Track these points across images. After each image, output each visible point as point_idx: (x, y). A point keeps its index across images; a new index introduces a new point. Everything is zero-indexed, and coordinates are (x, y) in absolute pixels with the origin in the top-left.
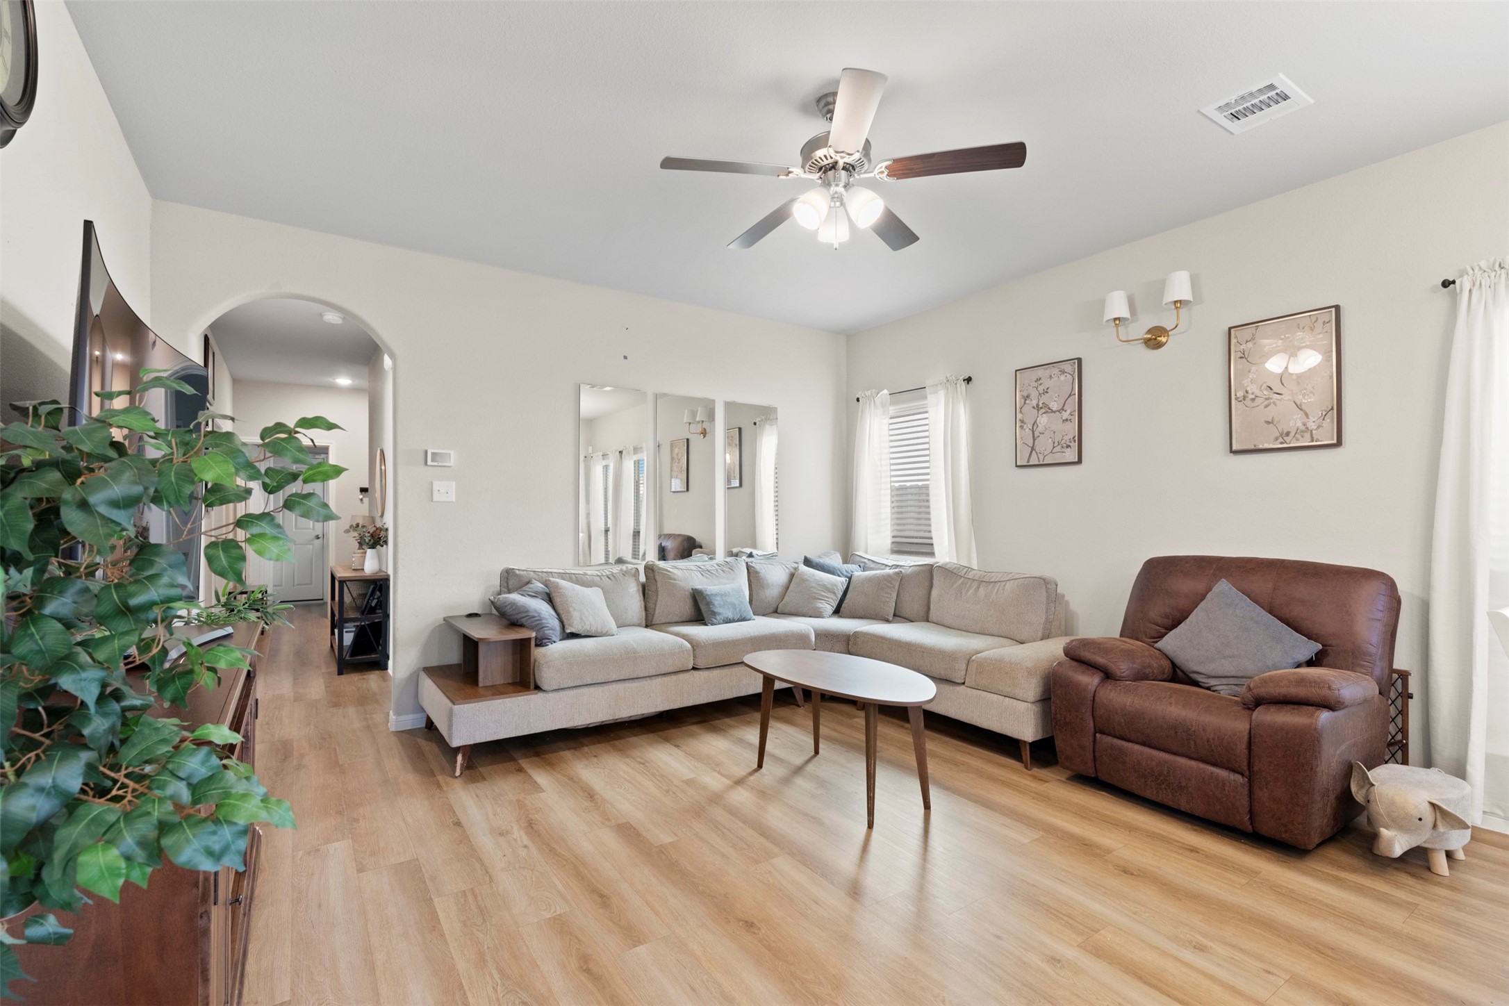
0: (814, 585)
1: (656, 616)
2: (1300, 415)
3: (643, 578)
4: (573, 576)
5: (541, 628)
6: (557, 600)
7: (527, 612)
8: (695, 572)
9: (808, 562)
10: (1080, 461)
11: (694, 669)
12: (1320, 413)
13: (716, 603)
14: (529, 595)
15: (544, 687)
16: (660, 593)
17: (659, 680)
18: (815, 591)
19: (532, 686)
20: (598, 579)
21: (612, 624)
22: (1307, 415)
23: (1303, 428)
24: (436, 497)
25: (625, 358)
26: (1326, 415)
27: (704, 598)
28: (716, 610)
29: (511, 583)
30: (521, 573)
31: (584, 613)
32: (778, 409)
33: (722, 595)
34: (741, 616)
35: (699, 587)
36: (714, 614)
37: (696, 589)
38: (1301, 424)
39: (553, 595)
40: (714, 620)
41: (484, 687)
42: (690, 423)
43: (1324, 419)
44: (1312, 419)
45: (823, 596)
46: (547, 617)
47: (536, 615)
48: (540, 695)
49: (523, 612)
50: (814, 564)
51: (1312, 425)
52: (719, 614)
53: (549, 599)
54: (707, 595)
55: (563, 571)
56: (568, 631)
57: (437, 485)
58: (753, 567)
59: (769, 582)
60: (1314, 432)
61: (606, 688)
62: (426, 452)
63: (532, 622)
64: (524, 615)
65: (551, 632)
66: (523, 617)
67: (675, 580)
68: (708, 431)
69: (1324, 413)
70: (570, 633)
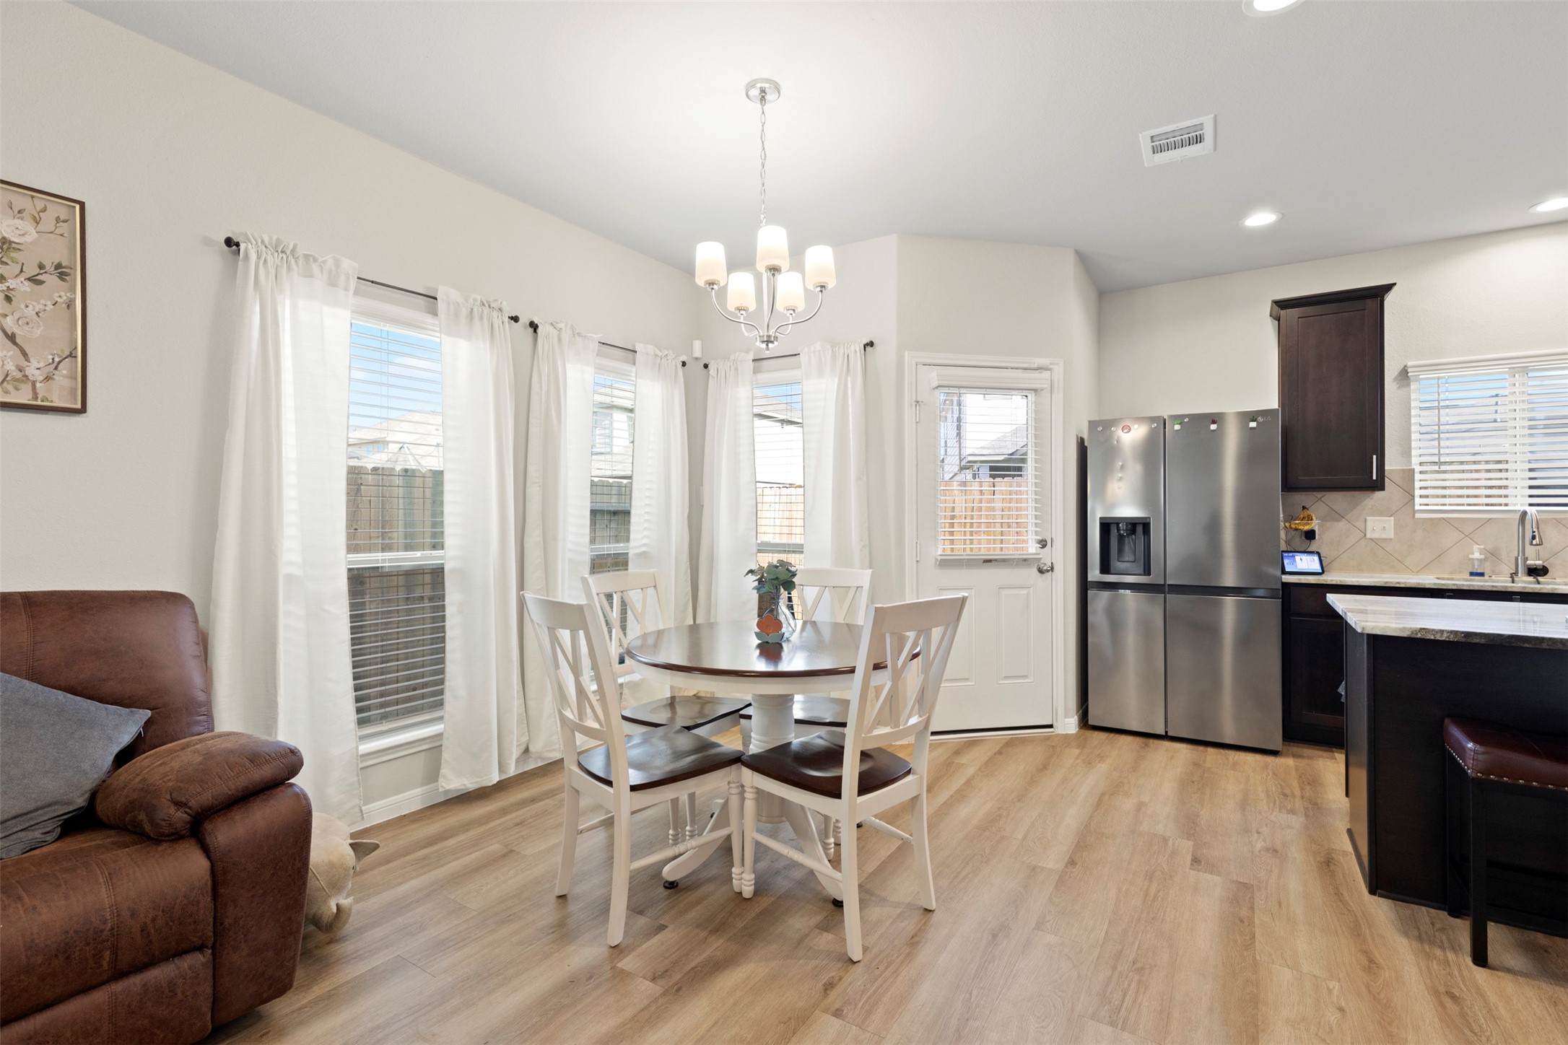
2: (11, 353)
12: (51, 357)
22: (25, 354)
23: (19, 375)
26: (60, 362)
38: (13, 368)
43: (56, 368)
44: (34, 363)
51: (32, 371)
60: (38, 385)
69: (57, 359)
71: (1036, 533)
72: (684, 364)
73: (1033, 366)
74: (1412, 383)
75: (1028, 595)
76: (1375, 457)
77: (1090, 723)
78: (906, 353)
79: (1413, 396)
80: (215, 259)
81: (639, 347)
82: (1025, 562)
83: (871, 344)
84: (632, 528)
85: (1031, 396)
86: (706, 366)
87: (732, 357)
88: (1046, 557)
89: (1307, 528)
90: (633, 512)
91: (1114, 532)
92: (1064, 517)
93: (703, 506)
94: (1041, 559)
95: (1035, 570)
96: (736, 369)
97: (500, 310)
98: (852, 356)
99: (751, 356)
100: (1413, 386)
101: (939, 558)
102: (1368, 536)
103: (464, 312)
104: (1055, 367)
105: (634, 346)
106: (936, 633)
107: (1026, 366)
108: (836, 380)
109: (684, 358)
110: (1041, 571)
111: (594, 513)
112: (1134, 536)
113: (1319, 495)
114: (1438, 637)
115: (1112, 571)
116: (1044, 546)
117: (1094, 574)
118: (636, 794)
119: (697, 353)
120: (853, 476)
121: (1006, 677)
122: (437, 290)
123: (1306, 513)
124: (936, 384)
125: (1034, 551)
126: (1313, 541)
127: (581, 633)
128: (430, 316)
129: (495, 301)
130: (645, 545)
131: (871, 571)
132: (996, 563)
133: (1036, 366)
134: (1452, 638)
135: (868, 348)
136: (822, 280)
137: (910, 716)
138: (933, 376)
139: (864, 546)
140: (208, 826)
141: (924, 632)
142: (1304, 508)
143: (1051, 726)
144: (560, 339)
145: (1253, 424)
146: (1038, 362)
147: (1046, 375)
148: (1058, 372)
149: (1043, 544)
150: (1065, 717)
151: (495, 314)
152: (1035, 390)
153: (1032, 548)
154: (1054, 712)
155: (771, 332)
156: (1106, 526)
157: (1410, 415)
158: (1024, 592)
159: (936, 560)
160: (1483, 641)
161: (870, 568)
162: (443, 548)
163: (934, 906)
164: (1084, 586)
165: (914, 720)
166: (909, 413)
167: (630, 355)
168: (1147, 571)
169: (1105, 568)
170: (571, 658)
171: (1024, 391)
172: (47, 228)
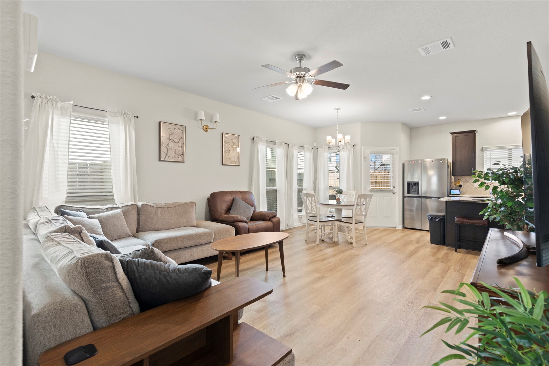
2: (234, 158)
10: (184, 162)
26: (238, 159)
71: (392, 185)
72: (313, 148)
73: (391, 149)
74: (484, 151)
75: (390, 198)
76: (472, 168)
77: (405, 227)
78: (363, 147)
79: (484, 154)
80: (250, 141)
81: (305, 146)
82: (389, 191)
83: (355, 145)
84: (304, 183)
85: (391, 155)
86: (317, 148)
87: (323, 147)
88: (394, 190)
89: (459, 184)
90: (304, 180)
91: (411, 185)
92: (399, 182)
93: (317, 179)
94: (393, 191)
95: (392, 193)
96: (324, 149)
97: (284, 142)
98: (351, 148)
99: (328, 147)
100: (484, 152)
101: (370, 190)
102: (474, 186)
103: (279, 144)
104: (397, 149)
105: (304, 146)
106: (368, 199)
107: (390, 149)
108: (347, 152)
109: (313, 147)
110: (393, 193)
111: (298, 180)
112: (415, 186)
113: (463, 177)
114: (450, 201)
115: (410, 193)
116: (394, 188)
117: (406, 194)
118: (320, 223)
119: (315, 145)
120: (351, 172)
121: (385, 216)
122: (276, 140)
123: (459, 181)
124: (369, 153)
125: (392, 189)
126: (461, 187)
127: (314, 198)
128: (274, 145)
129: (283, 141)
130: (305, 187)
131: (355, 192)
132: (383, 191)
133: (392, 149)
134: (452, 201)
135: (354, 146)
136: (348, 142)
137: (363, 213)
138: (368, 151)
139: (353, 187)
140: (271, 219)
141: (365, 199)
142: (458, 180)
143: (395, 227)
144: (293, 146)
145: (441, 162)
146: (392, 148)
147: (394, 151)
148: (397, 150)
149: (394, 187)
150: (399, 225)
151: (284, 143)
152: (392, 154)
153: (391, 188)
154: (396, 224)
155: (339, 150)
156: (409, 184)
157: (484, 158)
158: (389, 198)
159: (369, 190)
160: (456, 201)
161: (355, 191)
162: (276, 186)
163: (367, 244)
164: (404, 197)
165: (364, 213)
166: (363, 159)
167: (303, 147)
168: (418, 194)
169: (409, 193)
170: (311, 201)
171: (390, 154)
172: (237, 140)
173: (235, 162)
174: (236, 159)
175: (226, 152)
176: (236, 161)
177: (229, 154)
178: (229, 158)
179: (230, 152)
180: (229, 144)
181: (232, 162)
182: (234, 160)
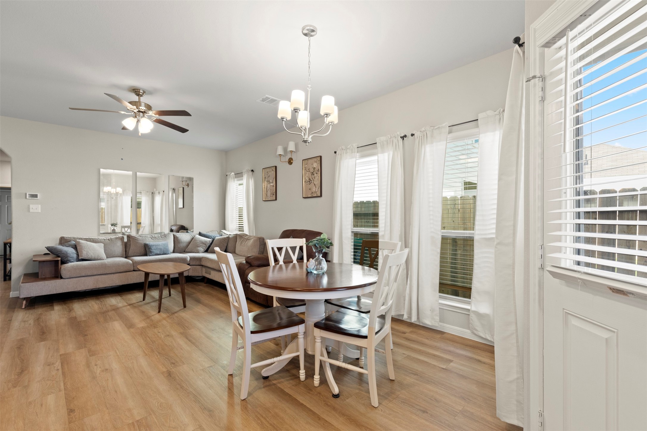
0: (198, 242)
1: (130, 253)
3: (126, 240)
4: (92, 239)
5: (67, 257)
6: (78, 248)
7: (61, 252)
8: (149, 238)
9: (200, 234)
10: (276, 199)
11: (134, 271)
13: (153, 248)
14: (66, 246)
15: (63, 277)
16: (131, 245)
17: (117, 275)
18: (198, 244)
19: (59, 277)
20: (104, 240)
21: (104, 256)
22: (316, 187)
24: (31, 210)
25: (122, 159)
26: (319, 188)
27: (148, 247)
28: (152, 251)
29: (62, 242)
30: (67, 238)
31: (88, 252)
32: (194, 179)
33: (156, 246)
34: (164, 253)
35: (147, 243)
36: (151, 252)
37: (145, 244)
39: (77, 246)
40: (151, 254)
41: (41, 278)
42: (183, 181)
45: (201, 245)
46: (70, 253)
47: (65, 252)
48: (62, 280)
49: (59, 252)
50: (202, 234)
52: (153, 252)
53: (75, 247)
54: (150, 246)
55: (88, 238)
56: (80, 258)
57: (31, 206)
58: (176, 236)
59: (182, 241)
61: (93, 277)
62: (26, 194)
63: (63, 255)
64: (60, 253)
65: (71, 258)
66: (59, 254)
67: (138, 240)
68: (189, 184)
70: (81, 259)
97: (396, 136)
103: (386, 143)
144: (423, 136)
151: (395, 139)
172: (318, 163)
173: (316, 193)
174: (317, 189)
175: (307, 182)
176: (317, 190)
177: (309, 184)
178: (310, 189)
179: (311, 181)
180: (310, 171)
181: (313, 192)
182: (315, 190)
